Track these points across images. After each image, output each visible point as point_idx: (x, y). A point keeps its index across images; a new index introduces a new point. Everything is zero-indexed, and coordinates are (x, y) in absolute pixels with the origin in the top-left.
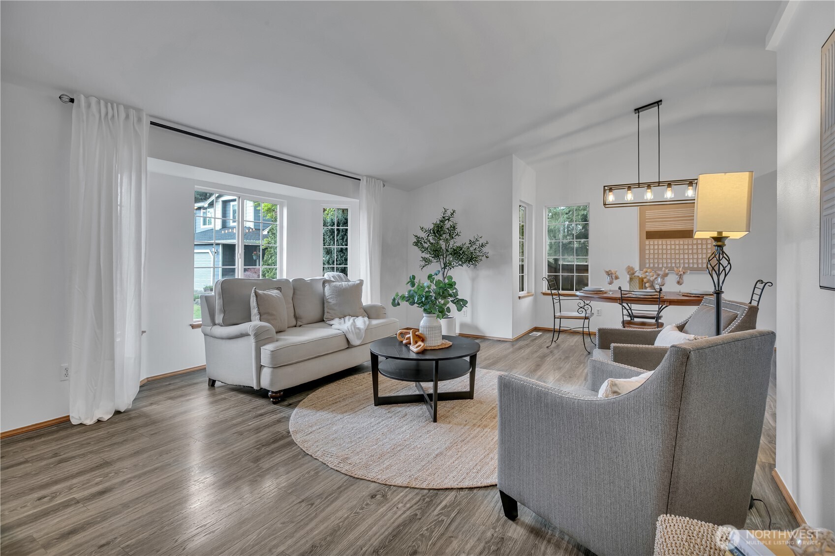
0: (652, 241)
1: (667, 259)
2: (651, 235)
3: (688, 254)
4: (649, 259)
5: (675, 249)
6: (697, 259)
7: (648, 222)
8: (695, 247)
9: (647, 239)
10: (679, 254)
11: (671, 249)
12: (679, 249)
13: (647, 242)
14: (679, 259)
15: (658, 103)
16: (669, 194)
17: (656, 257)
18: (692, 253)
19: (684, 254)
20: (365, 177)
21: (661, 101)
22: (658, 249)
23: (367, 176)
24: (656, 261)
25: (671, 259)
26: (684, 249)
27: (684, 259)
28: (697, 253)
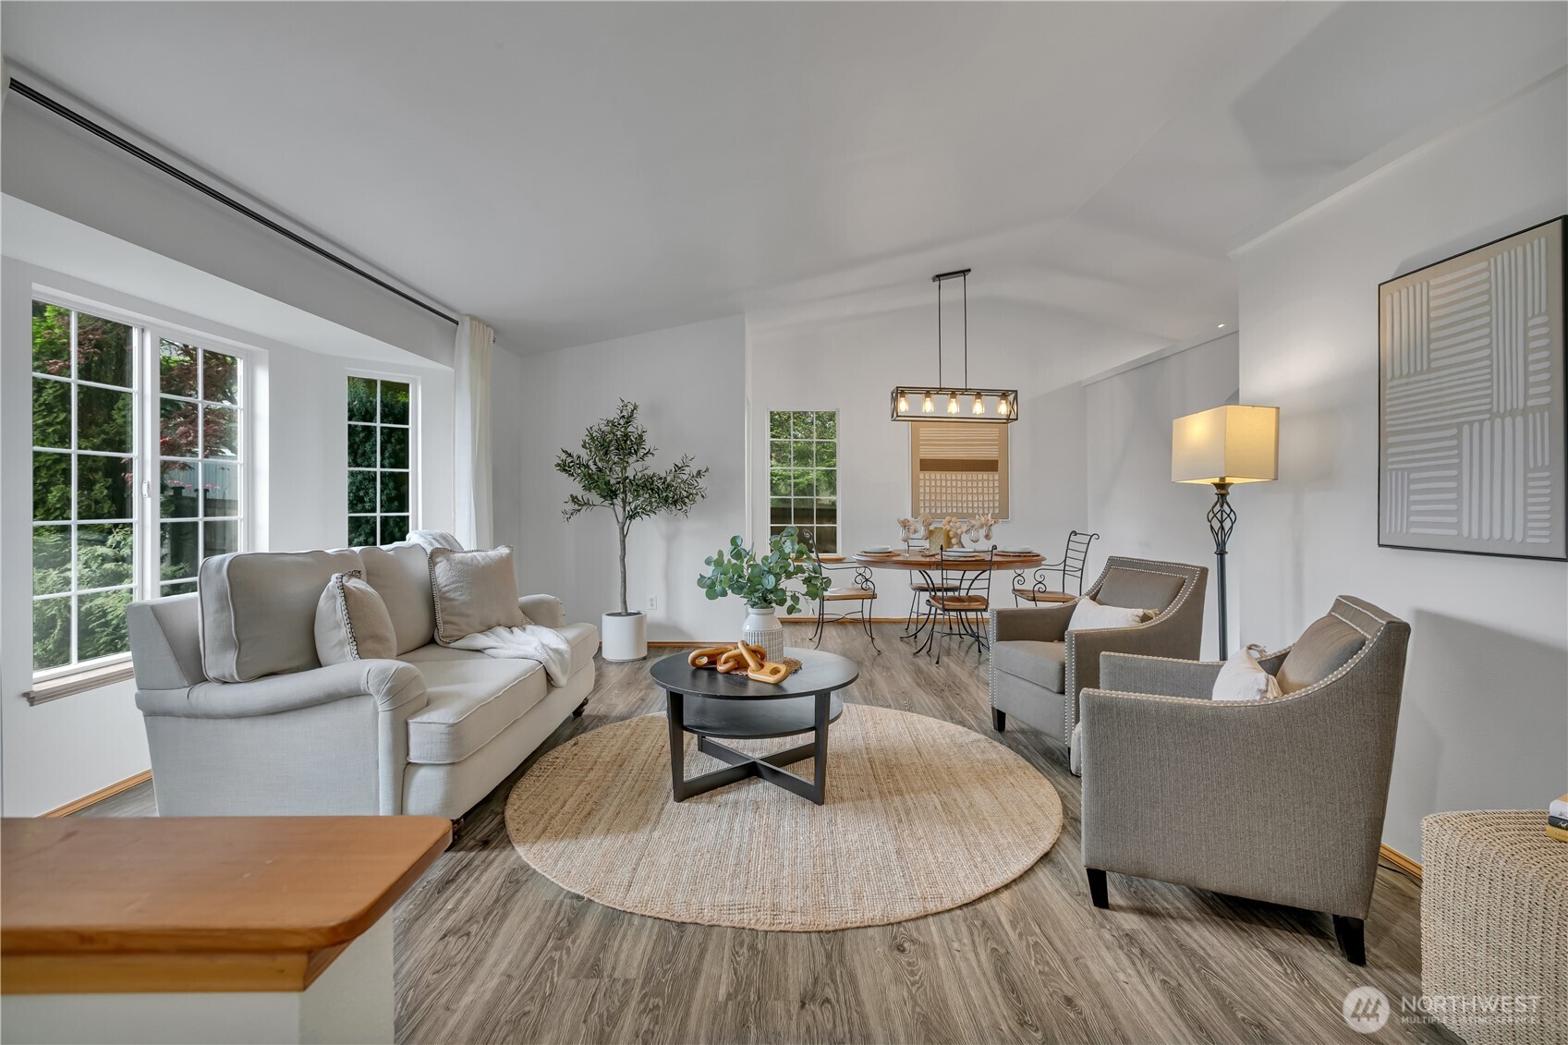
0: (927, 474)
1: (946, 501)
2: (927, 465)
3: (972, 493)
4: (924, 500)
5: (956, 487)
6: (983, 501)
7: (923, 445)
8: (980, 485)
9: (921, 470)
10: (962, 494)
11: (952, 487)
12: (962, 487)
13: (921, 476)
14: (962, 501)
15: (965, 272)
16: (978, 408)
17: (933, 498)
18: (977, 493)
19: (967, 494)
20: (468, 318)
21: (969, 270)
22: (936, 486)
23: (473, 318)
24: (933, 504)
25: (952, 501)
26: (967, 487)
27: (967, 501)
28: (983, 494)
